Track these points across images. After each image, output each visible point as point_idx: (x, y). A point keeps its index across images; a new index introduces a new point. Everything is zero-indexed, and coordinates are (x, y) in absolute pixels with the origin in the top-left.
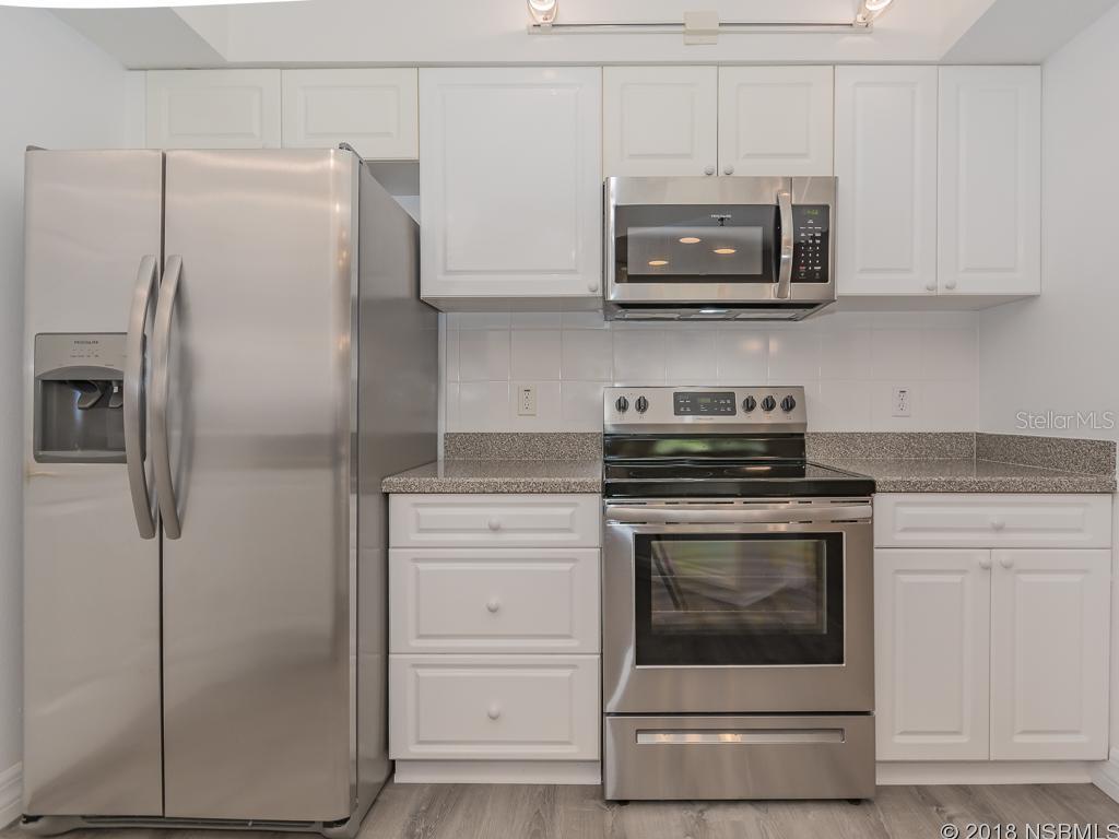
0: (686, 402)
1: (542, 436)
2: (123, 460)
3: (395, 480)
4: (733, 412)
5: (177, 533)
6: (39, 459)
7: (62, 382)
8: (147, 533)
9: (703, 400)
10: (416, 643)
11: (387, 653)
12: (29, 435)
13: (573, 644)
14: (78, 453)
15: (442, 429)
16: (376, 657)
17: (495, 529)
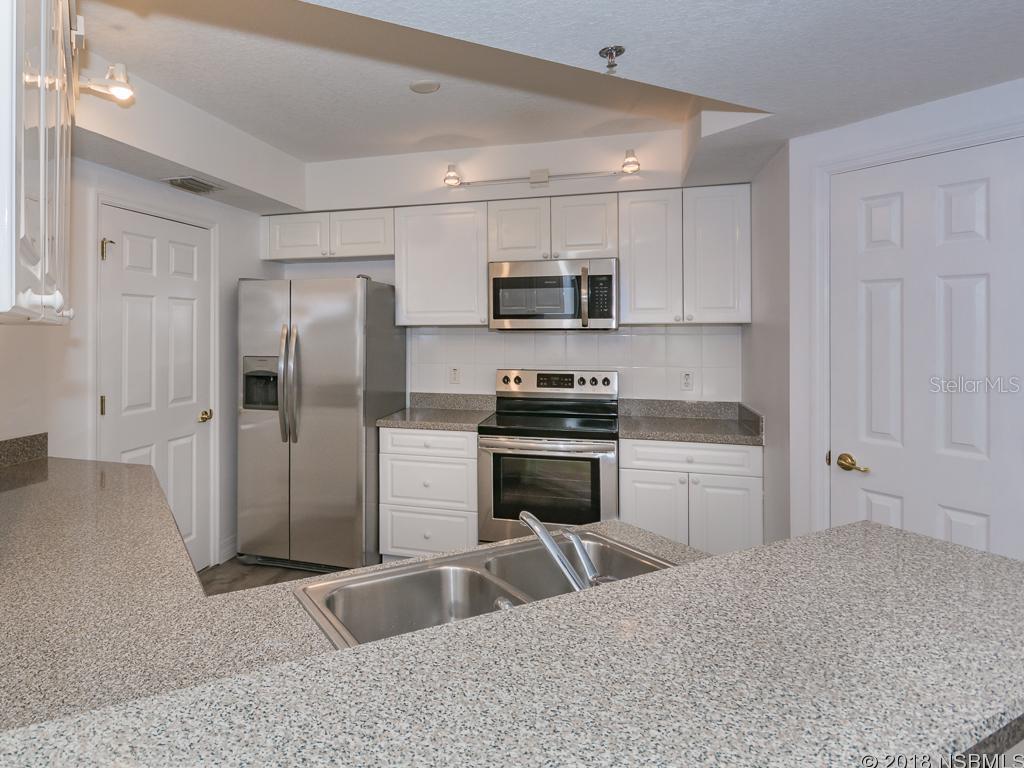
0: (545, 379)
1: (463, 396)
2: (277, 409)
3: (382, 421)
4: (572, 386)
5: (295, 441)
6: (245, 408)
7: (258, 377)
8: (285, 440)
9: (556, 378)
10: (391, 499)
11: (378, 503)
12: (241, 395)
13: (464, 506)
14: (261, 406)
15: (409, 391)
16: (374, 505)
17: (427, 447)
